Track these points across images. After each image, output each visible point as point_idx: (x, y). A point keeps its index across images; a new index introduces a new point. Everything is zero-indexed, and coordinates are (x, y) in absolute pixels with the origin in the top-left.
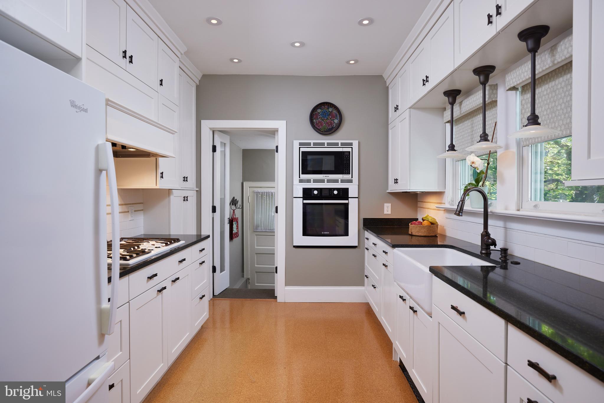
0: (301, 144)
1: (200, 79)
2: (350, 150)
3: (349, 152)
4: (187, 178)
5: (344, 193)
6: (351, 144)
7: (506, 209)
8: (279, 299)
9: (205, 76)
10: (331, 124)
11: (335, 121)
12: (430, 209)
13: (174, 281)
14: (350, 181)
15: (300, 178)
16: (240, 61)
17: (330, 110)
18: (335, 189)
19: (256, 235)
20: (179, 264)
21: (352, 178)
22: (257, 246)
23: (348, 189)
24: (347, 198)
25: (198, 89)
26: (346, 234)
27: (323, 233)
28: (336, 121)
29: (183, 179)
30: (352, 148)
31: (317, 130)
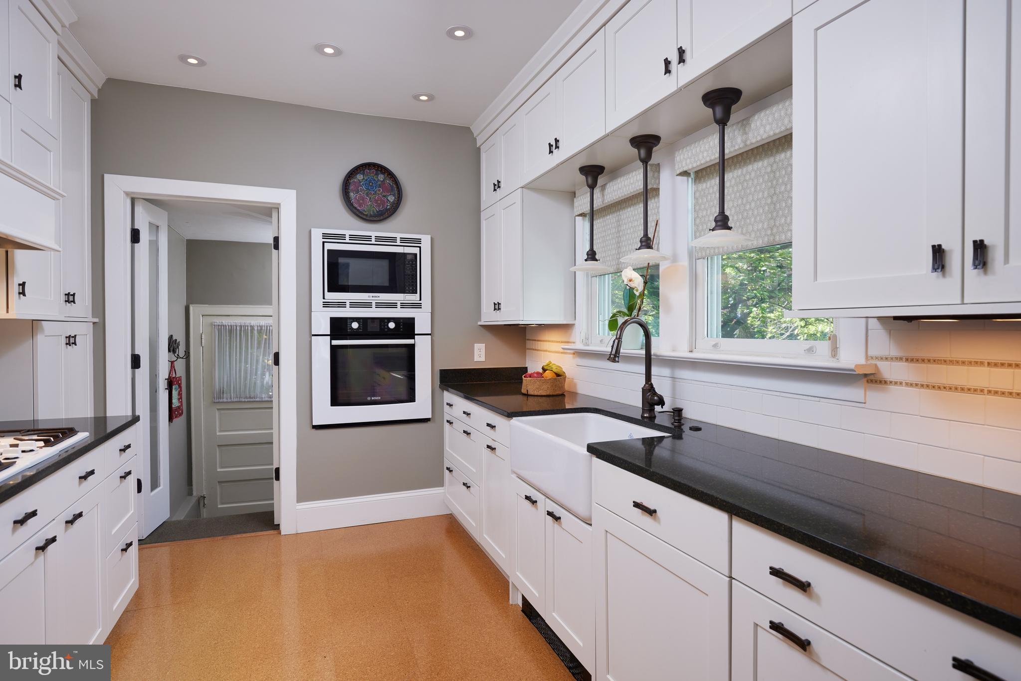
0: (325, 236)
1: (100, 88)
2: (416, 250)
3: (416, 255)
4: (74, 295)
5: (406, 328)
6: (418, 241)
7: (674, 350)
8: (285, 529)
9: (111, 82)
10: (383, 203)
11: (389, 198)
12: (549, 351)
13: (70, 522)
14: (418, 306)
15: (324, 298)
16: (201, 63)
17: (381, 177)
18: (390, 320)
19: (218, 409)
20: (80, 483)
21: (420, 300)
22: (220, 431)
23: (414, 319)
24: (412, 335)
25: (96, 106)
26: (411, 398)
27: (369, 399)
28: (391, 199)
29: (63, 298)
30: (420, 247)
31: (357, 213)
